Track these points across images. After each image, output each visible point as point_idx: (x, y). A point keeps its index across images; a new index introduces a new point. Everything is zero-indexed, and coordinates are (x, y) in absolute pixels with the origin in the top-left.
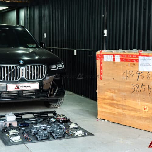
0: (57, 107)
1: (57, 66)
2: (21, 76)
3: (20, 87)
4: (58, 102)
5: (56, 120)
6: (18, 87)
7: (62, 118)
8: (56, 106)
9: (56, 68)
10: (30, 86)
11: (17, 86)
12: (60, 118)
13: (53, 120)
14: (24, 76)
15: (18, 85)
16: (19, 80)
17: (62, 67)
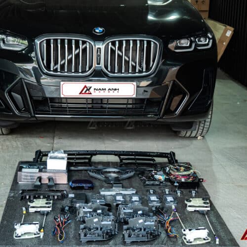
0: (196, 137)
1: (191, 42)
2: (95, 65)
3: (92, 90)
4: (193, 128)
5: (166, 180)
6: (88, 90)
7: (183, 176)
8: (193, 135)
9: (190, 46)
10: (115, 90)
11: (85, 87)
12: (177, 173)
13: (160, 177)
14: (102, 65)
15: (88, 84)
16: (91, 74)
17: (208, 44)
